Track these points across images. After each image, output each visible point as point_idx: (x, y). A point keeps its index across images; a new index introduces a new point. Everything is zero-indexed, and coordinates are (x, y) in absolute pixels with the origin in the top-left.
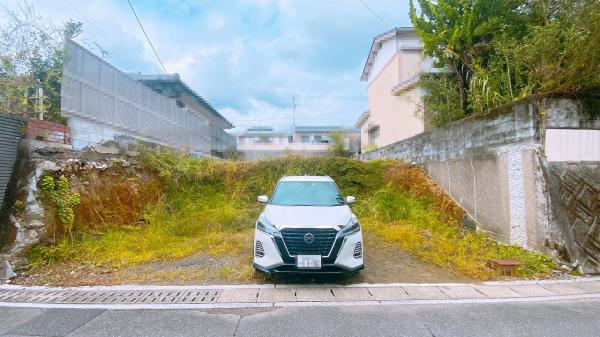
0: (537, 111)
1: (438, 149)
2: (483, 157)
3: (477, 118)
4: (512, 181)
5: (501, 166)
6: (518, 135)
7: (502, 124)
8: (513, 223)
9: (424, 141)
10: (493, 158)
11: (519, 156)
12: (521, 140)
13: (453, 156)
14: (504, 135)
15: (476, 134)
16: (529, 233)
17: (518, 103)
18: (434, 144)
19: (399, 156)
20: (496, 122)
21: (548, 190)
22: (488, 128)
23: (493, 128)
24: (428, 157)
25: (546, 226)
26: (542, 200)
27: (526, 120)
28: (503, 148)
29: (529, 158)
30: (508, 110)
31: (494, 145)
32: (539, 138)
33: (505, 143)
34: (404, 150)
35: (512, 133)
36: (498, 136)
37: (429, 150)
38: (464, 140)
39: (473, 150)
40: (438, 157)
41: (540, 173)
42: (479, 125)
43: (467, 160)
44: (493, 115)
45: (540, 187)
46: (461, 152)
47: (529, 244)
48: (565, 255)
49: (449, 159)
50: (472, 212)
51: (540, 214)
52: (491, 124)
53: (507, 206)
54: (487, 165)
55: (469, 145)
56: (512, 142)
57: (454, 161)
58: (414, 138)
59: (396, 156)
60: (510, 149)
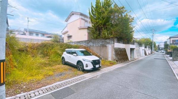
0: (114, 40)
1: (93, 44)
2: (104, 46)
4: (109, 50)
5: (107, 48)
6: (111, 43)
7: (108, 41)
8: (109, 57)
9: (90, 42)
10: (106, 46)
11: (111, 46)
12: (111, 44)
13: (97, 45)
14: (108, 43)
15: (103, 42)
16: (112, 58)
17: (111, 38)
19: (82, 44)
20: (107, 40)
21: (115, 52)
22: (105, 41)
23: (106, 41)
24: (91, 45)
25: (114, 57)
26: (114, 53)
27: (112, 41)
28: (108, 45)
29: (112, 47)
30: (109, 38)
32: (114, 44)
33: (108, 44)
34: (83, 43)
35: (110, 42)
36: (107, 43)
37: (91, 44)
38: (100, 43)
39: (102, 45)
40: (93, 45)
41: (114, 49)
42: (103, 40)
43: (100, 46)
44: (106, 39)
46: (99, 45)
47: (111, 60)
50: (101, 56)
51: (113, 55)
52: (106, 40)
53: (108, 54)
54: (105, 47)
55: (101, 44)
56: (110, 44)
57: (97, 47)
58: (87, 41)
59: (80, 44)
60: (109, 45)
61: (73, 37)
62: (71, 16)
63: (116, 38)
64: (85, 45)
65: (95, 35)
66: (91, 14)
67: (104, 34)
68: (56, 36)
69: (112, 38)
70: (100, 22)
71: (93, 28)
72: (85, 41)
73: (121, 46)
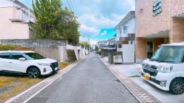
0: (66, 41)
1: (40, 44)
2: (55, 47)
3: (53, 39)
4: (61, 52)
5: (59, 49)
7: (59, 42)
8: (61, 59)
9: (33, 41)
10: (57, 48)
11: (62, 48)
12: (63, 45)
14: (60, 44)
15: (53, 43)
16: (64, 60)
17: (63, 39)
18: (38, 43)
19: (18, 44)
20: (58, 41)
23: (57, 42)
24: (35, 46)
25: (67, 58)
26: (66, 54)
27: (64, 42)
29: (64, 48)
30: (60, 40)
31: (57, 45)
32: (66, 45)
33: (60, 45)
34: (21, 43)
35: (61, 44)
36: (58, 44)
37: (35, 44)
38: (49, 43)
39: (52, 46)
40: (40, 46)
41: (66, 51)
42: (54, 41)
43: (50, 48)
44: (57, 40)
45: (66, 52)
46: (48, 46)
47: (64, 62)
48: (69, 61)
49: (44, 47)
51: (66, 56)
52: (57, 41)
53: (60, 56)
54: (56, 49)
55: (51, 44)
56: (61, 45)
57: (46, 48)
58: (28, 40)
59: (16, 44)
60: (61, 46)
63: (67, 39)
64: (25, 46)
66: (36, 7)
67: (55, 34)
69: (64, 39)
70: (50, 20)
72: (25, 40)
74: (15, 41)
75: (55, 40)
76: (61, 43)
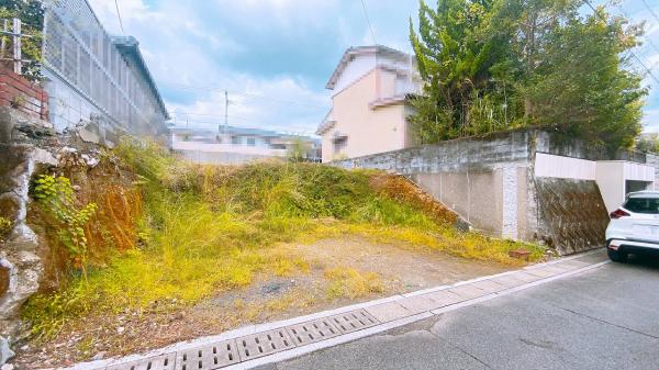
0: (530, 139)
1: (429, 162)
2: (480, 171)
3: (473, 139)
4: (506, 191)
5: (496, 179)
6: (513, 156)
7: (499, 146)
8: (505, 222)
9: (412, 155)
10: (489, 172)
11: (514, 171)
12: (516, 160)
13: (446, 169)
14: (500, 154)
15: (472, 152)
16: (520, 228)
17: (516, 131)
18: (424, 158)
19: (381, 167)
20: (493, 144)
21: (537, 198)
22: (485, 148)
23: (490, 148)
24: (416, 169)
25: (535, 223)
26: (533, 204)
27: (522, 144)
28: (499, 165)
29: (523, 173)
30: (505, 135)
31: (490, 162)
32: (531, 159)
33: (501, 161)
34: (387, 161)
35: (508, 153)
36: (494, 155)
37: (418, 163)
38: (458, 157)
39: (468, 165)
40: (429, 169)
41: (532, 185)
42: (476, 145)
43: (462, 173)
44: (491, 138)
45: (531, 195)
46: (456, 166)
47: (519, 237)
48: (549, 242)
49: (441, 171)
50: (465, 215)
51: (530, 214)
52: (488, 145)
53: (501, 210)
54: (483, 178)
55: (464, 160)
56: (508, 160)
57: (447, 174)
58: (401, 151)
59: (377, 166)
60: (506, 165)
61: (349, 142)
62: (346, 63)
63: (543, 129)
64: (393, 171)
65: (438, 127)
67: (484, 116)
68: (298, 143)
69: (522, 131)
71: (426, 98)
72: (395, 154)
73: (573, 168)
74: (375, 160)
75: (479, 139)
76: (507, 149)
